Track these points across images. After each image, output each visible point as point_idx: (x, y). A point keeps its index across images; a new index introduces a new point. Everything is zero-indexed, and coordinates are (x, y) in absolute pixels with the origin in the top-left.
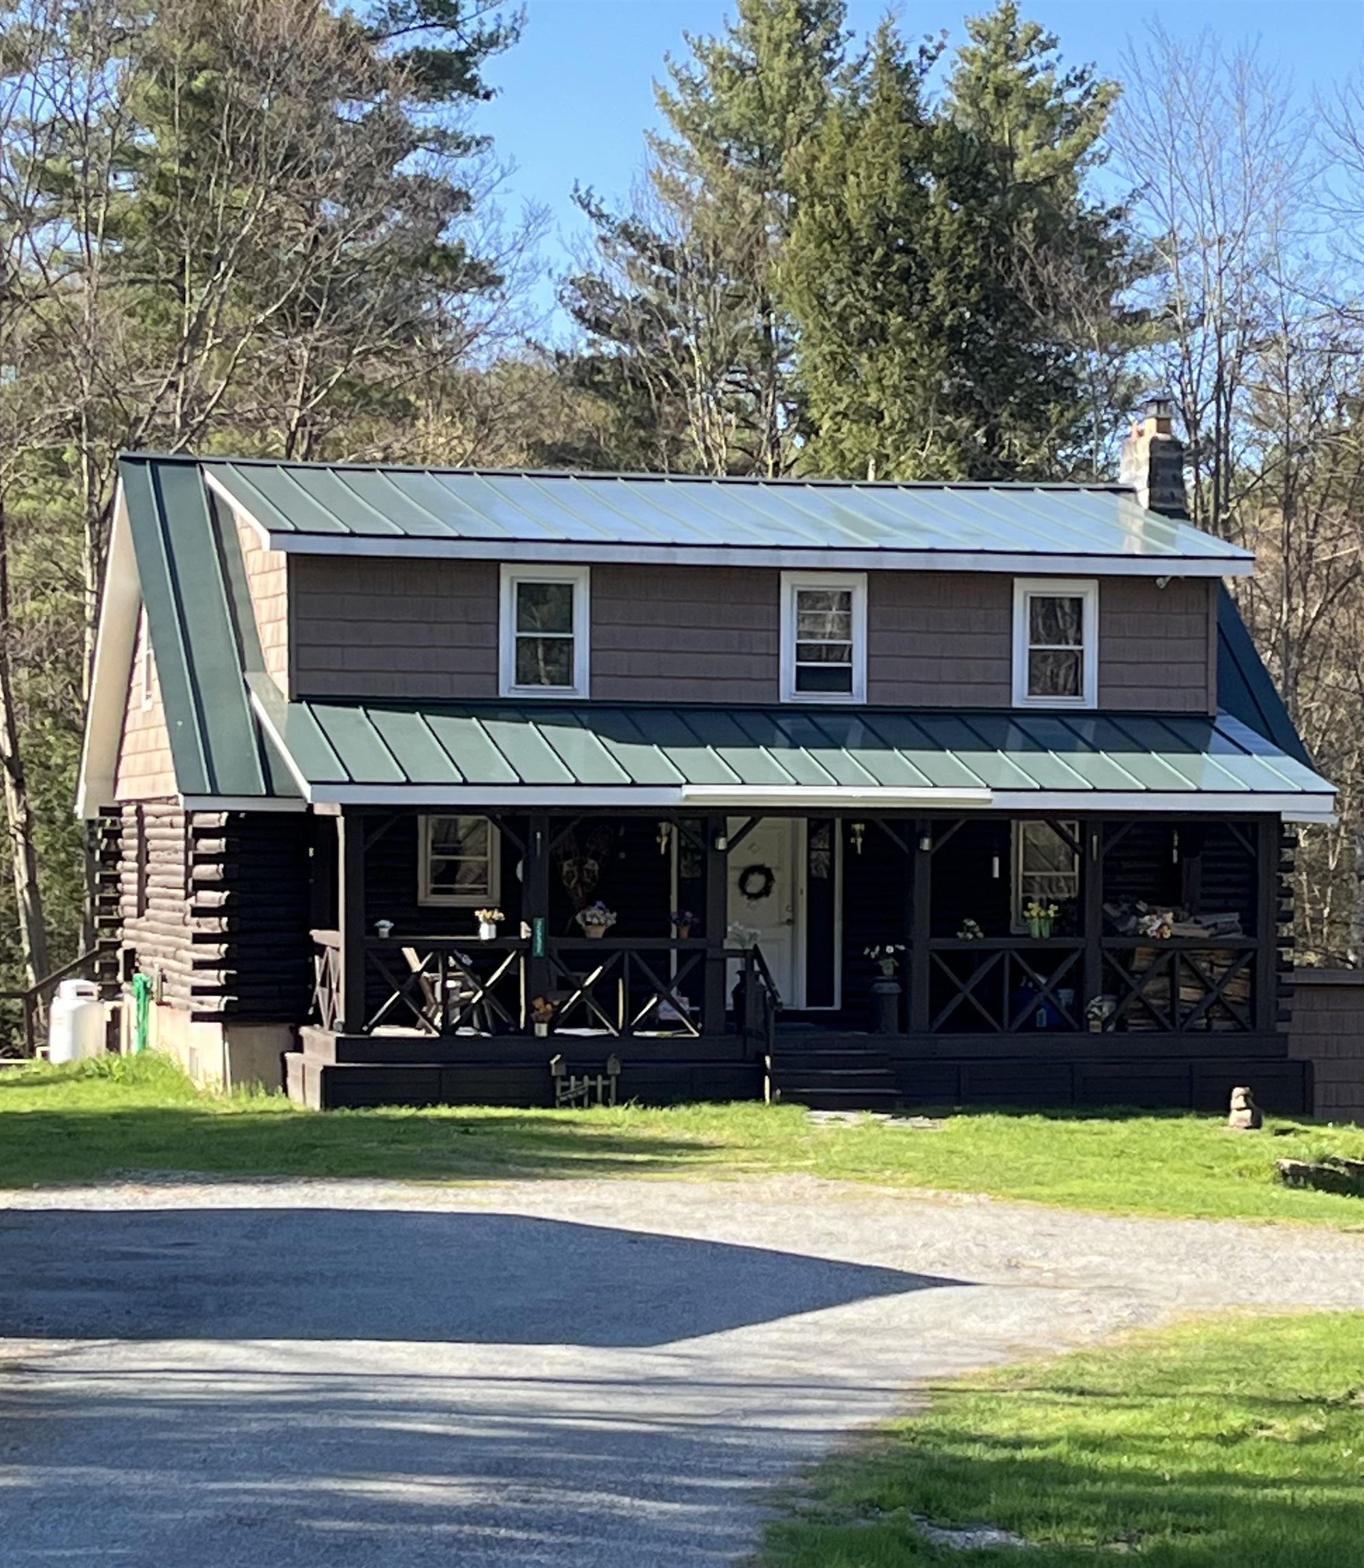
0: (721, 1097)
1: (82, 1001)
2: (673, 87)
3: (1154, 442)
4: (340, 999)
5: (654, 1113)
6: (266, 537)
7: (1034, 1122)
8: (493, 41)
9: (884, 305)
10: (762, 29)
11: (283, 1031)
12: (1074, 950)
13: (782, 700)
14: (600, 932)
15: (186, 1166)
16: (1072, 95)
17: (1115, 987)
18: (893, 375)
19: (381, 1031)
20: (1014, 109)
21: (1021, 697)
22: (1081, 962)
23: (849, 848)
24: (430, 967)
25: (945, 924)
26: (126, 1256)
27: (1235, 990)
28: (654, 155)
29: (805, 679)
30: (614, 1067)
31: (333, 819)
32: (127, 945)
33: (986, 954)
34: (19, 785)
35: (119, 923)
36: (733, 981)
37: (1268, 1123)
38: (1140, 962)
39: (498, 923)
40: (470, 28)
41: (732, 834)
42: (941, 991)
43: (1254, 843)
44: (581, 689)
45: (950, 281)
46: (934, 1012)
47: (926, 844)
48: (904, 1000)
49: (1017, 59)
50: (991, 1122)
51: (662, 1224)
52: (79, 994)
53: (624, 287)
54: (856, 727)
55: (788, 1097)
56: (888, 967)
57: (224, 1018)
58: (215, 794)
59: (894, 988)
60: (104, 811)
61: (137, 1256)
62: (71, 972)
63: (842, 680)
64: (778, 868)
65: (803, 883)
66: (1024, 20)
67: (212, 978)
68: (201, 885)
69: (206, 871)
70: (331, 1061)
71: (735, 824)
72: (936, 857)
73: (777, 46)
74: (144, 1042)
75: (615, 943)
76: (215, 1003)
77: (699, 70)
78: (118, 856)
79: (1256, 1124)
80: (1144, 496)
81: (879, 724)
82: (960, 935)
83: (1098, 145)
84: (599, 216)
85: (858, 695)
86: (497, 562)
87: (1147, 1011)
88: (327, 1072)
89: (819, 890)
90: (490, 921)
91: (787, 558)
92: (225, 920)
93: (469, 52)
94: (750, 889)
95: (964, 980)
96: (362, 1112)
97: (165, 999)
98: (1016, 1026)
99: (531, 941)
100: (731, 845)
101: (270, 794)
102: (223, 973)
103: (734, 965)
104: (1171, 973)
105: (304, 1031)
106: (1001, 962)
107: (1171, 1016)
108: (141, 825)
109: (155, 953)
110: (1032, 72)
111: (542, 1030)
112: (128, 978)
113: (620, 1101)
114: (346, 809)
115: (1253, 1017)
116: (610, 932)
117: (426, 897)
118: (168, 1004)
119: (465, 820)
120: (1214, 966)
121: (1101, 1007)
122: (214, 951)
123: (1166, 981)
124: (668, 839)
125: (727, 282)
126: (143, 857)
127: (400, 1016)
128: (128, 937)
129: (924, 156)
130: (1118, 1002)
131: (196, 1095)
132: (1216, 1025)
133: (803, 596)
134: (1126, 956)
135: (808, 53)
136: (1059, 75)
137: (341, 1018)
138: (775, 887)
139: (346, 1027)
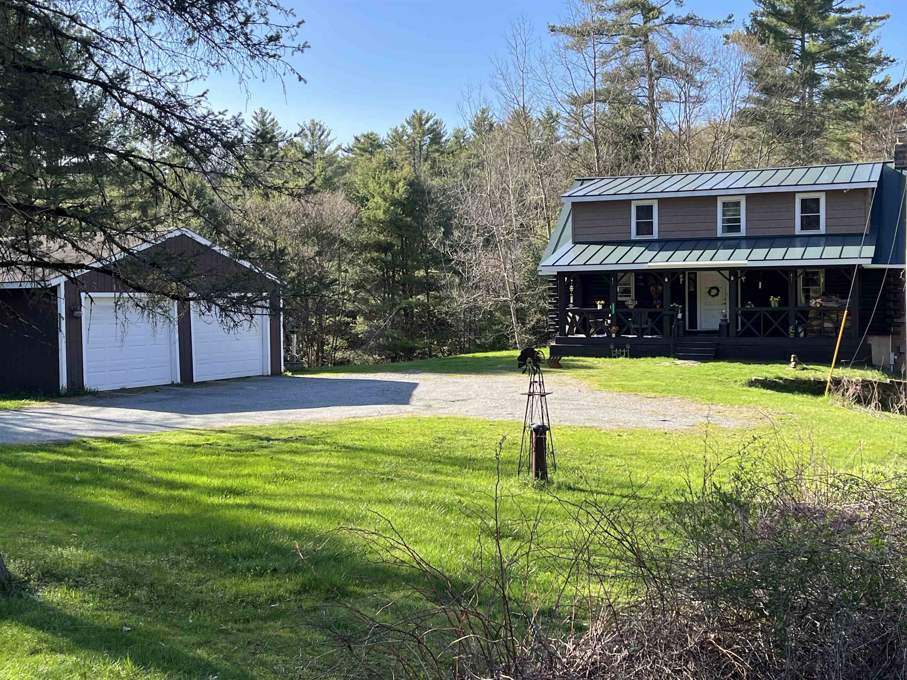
13: (718, 236)
21: (798, 231)
22: (788, 315)
29: (726, 229)
30: (628, 347)
33: (756, 312)
39: (603, 305)
44: (654, 236)
48: (728, 327)
54: (743, 243)
59: (725, 323)
63: (737, 229)
64: (722, 287)
79: (795, 367)
82: (746, 306)
85: (743, 233)
86: (630, 200)
87: (813, 331)
88: (551, 347)
90: (600, 304)
91: (721, 192)
94: (712, 294)
95: (749, 320)
98: (765, 335)
99: (611, 310)
104: (822, 319)
106: (760, 314)
107: (821, 332)
111: (613, 335)
114: (559, 273)
116: (636, 307)
121: (794, 329)
133: (725, 204)
138: (720, 293)
139: (562, 335)
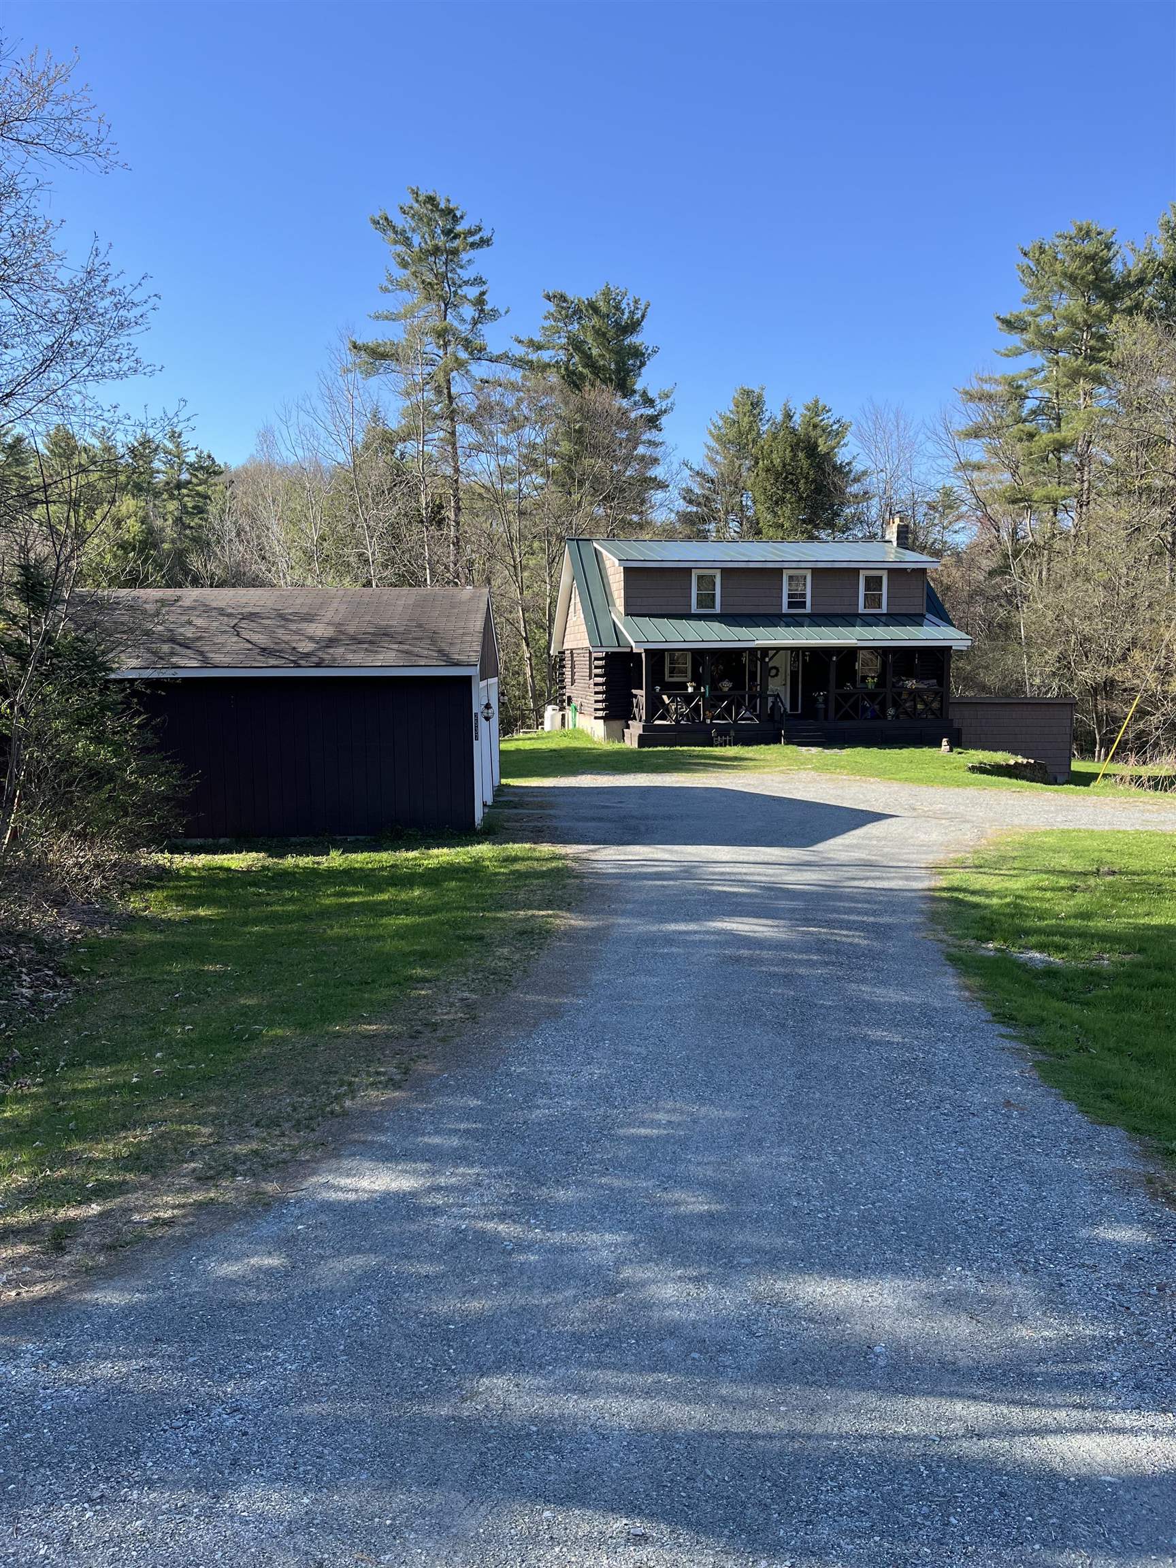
0: (767, 742)
1: (554, 712)
2: (712, 428)
3: (899, 525)
4: (643, 712)
5: (746, 748)
6: (617, 562)
7: (875, 750)
8: (665, 411)
9: (784, 491)
10: (740, 409)
11: (623, 722)
12: (882, 693)
13: (783, 612)
14: (726, 689)
15: (605, 769)
16: (835, 427)
17: (896, 705)
18: (788, 513)
19: (657, 722)
20: (819, 431)
21: (861, 610)
22: (885, 697)
23: (804, 660)
24: (672, 702)
25: (840, 685)
26: (604, 807)
27: (935, 705)
28: (706, 450)
29: (791, 605)
30: (732, 733)
31: (641, 654)
32: (567, 694)
33: (853, 694)
34: (528, 645)
35: (565, 687)
36: (770, 704)
37: (955, 750)
38: (904, 696)
39: (693, 687)
40: (658, 408)
41: (770, 655)
42: (839, 707)
43: (943, 656)
44: (718, 610)
45: (805, 483)
46: (836, 713)
47: (834, 659)
48: (826, 710)
49: (818, 416)
50: (860, 750)
51: (776, 792)
52: (553, 710)
53: (697, 491)
54: (807, 620)
55: (789, 742)
56: (821, 699)
57: (604, 718)
58: (602, 646)
59: (822, 706)
60: (559, 653)
61: (607, 807)
62: (549, 703)
63: (803, 605)
64: (782, 668)
65: (789, 672)
66: (821, 403)
67: (600, 706)
68: (596, 676)
69: (598, 671)
70: (641, 732)
71: (771, 653)
72: (838, 661)
73: (745, 415)
74: (575, 724)
75: (732, 693)
76: (601, 714)
77: (720, 423)
78: (564, 667)
79: (951, 750)
80: (895, 544)
81: (815, 619)
82: (845, 688)
83: (845, 440)
84: (691, 469)
85: (808, 610)
86: (691, 569)
87: (906, 713)
88: (640, 736)
89: (794, 675)
90: (691, 686)
91: (786, 565)
92: (604, 687)
93: (658, 415)
94: (772, 674)
95: (846, 703)
96: (651, 749)
98: (862, 717)
99: (705, 693)
100: (770, 660)
101: (619, 646)
102: (603, 704)
103: (770, 699)
104: (914, 700)
105: (630, 722)
106: (858, 697)
107: (914, 714)
108: (572, 656)
109: (579, 697)
110: (823, 420)
111: (708, 721)
112: (569, 705)
113: (735, 744)
114: (646, 650)
115: (941, 714)
116: (729, 689)
117: (667, 679)
118: (583, 713)
119: (677, 654)
120: (928, 698)
121: (891, 711)
122: (601, 697)
123: (912, 703)
124: (745, 659)
125: (730, 489)
126: (573, 667)
127: (662, 717)
128: (568, 692)
129: (797, 444)
130: (897, 710)
131: (595, 743)
132: (929, 717)
133: (790, 577)
134: (900, 694)
135: (754, 416)
136: (831, 421)
137: (644, 718)
138: (781, 674)
139: (646, 721)
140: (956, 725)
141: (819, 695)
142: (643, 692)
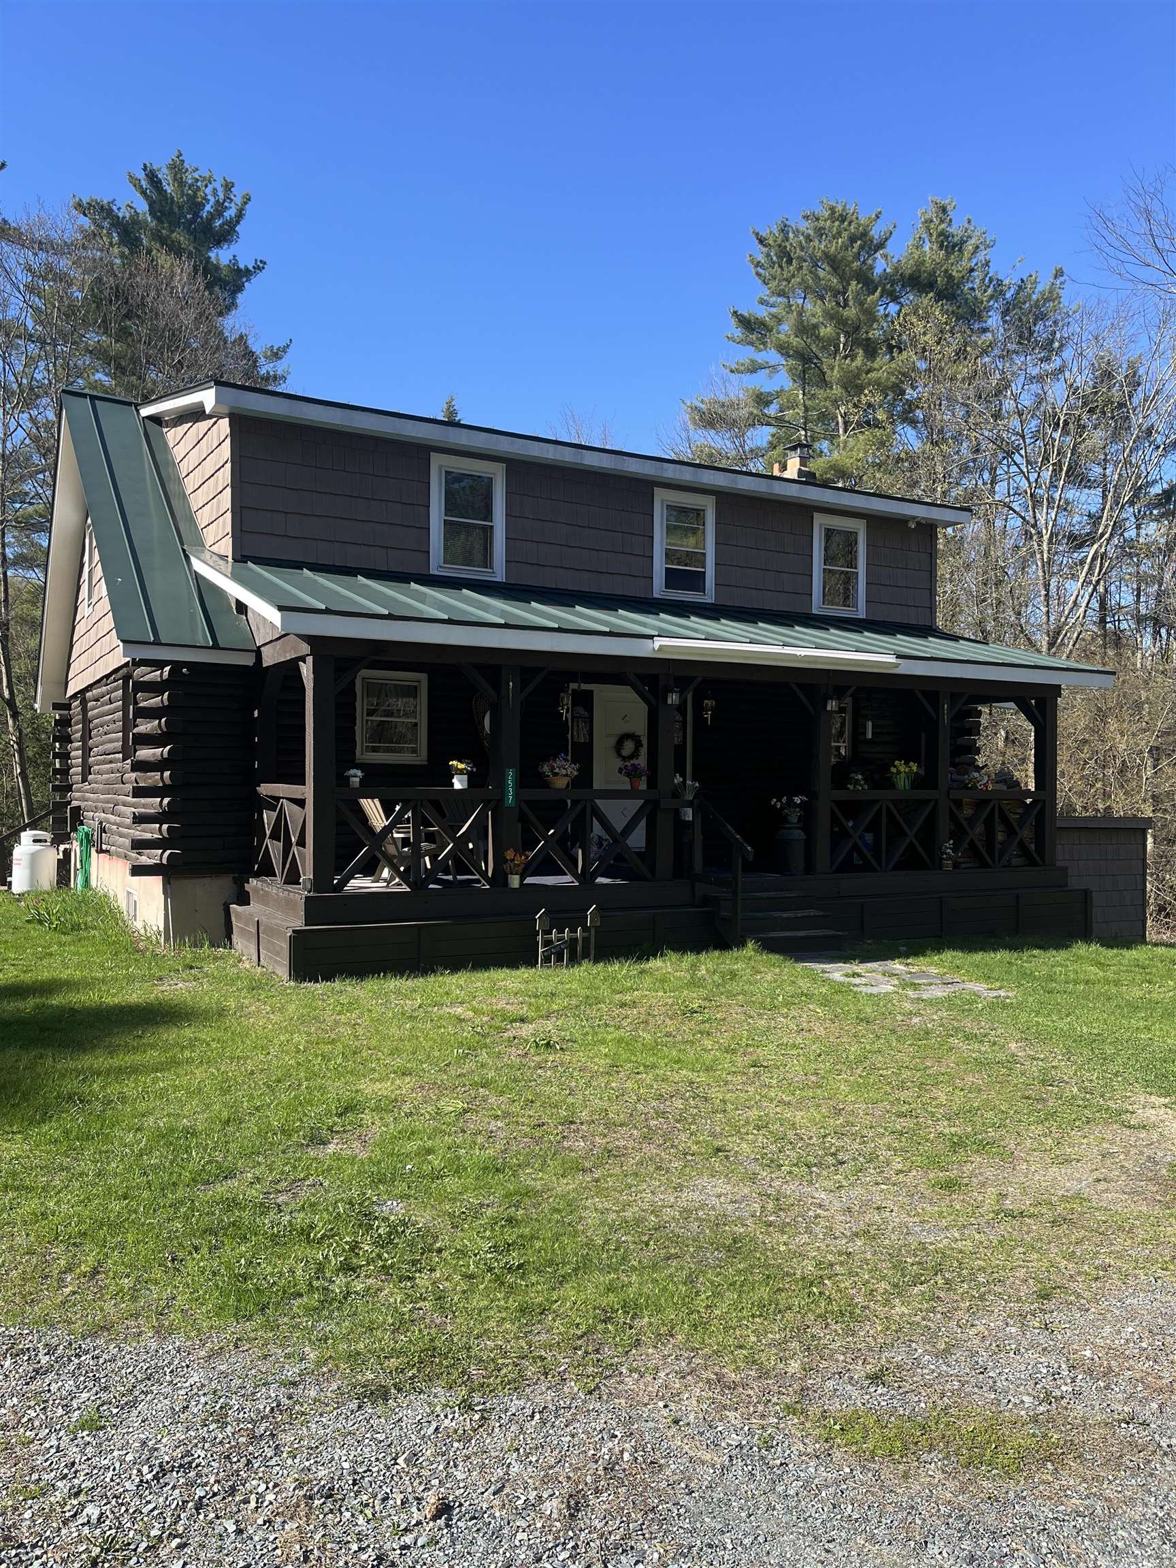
1: (38, 847)
4: (304, 855)
11: (226, 883)
12: (927, 802)
13: (655, 596)
14: (565, 782)
17: (956, 830)
19: (355, 886)
21: (817, 606)
22: (934, 811)
27: (1027, 833)
29: (673, 579)
30: (594, 919)
32: (75, 803)
33: (869, 804)
35: (69, 788)
38: (968, 810)
47: (831, 705)
52: (35, 841)
56: (795, 816)
57: (166, 871)
58: (158, 643)
59: (799, 834)
60: (56, 706)
63: (698, 580)
67: (150, 832)
68: (142, 742)
69: (146, 727)
70: (299, 923)
74: (87, 881)
75: (578, 793)
76: (150, 857)
78: (68, 739)
82: (851, 787)
85: (709, 595)
86: (429, 450)
88: (298, 938)
90: (461, 771)
92: (167, 774)
94: (624, 752)
95: (854, 825)
97: (104, 847)
98: (891, 866)
101: (216, 646)
102: (165, 827)
104: (990, 820)
105: (251, 883)
106: (880, 811)
107: (991, 854)
108: (85, 709)
109: (96, 809)
111: (515, 881)
112: (74, 828)
115: (1040, 856)
117: (362, 754)
118: (107, 851)
121: (951, 847)
122: (153, 804)
123: (985, 827)
126: (87, 735)
128: (76, 798)
131: (137, 947)
133: (672, 509)
137: (305, 871)
138: (642, 752)
139: (316, 885)
140: (1074, 883)
141: (790, 803)
142: (307, 791)
